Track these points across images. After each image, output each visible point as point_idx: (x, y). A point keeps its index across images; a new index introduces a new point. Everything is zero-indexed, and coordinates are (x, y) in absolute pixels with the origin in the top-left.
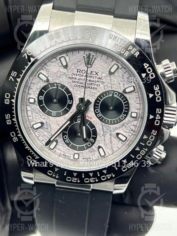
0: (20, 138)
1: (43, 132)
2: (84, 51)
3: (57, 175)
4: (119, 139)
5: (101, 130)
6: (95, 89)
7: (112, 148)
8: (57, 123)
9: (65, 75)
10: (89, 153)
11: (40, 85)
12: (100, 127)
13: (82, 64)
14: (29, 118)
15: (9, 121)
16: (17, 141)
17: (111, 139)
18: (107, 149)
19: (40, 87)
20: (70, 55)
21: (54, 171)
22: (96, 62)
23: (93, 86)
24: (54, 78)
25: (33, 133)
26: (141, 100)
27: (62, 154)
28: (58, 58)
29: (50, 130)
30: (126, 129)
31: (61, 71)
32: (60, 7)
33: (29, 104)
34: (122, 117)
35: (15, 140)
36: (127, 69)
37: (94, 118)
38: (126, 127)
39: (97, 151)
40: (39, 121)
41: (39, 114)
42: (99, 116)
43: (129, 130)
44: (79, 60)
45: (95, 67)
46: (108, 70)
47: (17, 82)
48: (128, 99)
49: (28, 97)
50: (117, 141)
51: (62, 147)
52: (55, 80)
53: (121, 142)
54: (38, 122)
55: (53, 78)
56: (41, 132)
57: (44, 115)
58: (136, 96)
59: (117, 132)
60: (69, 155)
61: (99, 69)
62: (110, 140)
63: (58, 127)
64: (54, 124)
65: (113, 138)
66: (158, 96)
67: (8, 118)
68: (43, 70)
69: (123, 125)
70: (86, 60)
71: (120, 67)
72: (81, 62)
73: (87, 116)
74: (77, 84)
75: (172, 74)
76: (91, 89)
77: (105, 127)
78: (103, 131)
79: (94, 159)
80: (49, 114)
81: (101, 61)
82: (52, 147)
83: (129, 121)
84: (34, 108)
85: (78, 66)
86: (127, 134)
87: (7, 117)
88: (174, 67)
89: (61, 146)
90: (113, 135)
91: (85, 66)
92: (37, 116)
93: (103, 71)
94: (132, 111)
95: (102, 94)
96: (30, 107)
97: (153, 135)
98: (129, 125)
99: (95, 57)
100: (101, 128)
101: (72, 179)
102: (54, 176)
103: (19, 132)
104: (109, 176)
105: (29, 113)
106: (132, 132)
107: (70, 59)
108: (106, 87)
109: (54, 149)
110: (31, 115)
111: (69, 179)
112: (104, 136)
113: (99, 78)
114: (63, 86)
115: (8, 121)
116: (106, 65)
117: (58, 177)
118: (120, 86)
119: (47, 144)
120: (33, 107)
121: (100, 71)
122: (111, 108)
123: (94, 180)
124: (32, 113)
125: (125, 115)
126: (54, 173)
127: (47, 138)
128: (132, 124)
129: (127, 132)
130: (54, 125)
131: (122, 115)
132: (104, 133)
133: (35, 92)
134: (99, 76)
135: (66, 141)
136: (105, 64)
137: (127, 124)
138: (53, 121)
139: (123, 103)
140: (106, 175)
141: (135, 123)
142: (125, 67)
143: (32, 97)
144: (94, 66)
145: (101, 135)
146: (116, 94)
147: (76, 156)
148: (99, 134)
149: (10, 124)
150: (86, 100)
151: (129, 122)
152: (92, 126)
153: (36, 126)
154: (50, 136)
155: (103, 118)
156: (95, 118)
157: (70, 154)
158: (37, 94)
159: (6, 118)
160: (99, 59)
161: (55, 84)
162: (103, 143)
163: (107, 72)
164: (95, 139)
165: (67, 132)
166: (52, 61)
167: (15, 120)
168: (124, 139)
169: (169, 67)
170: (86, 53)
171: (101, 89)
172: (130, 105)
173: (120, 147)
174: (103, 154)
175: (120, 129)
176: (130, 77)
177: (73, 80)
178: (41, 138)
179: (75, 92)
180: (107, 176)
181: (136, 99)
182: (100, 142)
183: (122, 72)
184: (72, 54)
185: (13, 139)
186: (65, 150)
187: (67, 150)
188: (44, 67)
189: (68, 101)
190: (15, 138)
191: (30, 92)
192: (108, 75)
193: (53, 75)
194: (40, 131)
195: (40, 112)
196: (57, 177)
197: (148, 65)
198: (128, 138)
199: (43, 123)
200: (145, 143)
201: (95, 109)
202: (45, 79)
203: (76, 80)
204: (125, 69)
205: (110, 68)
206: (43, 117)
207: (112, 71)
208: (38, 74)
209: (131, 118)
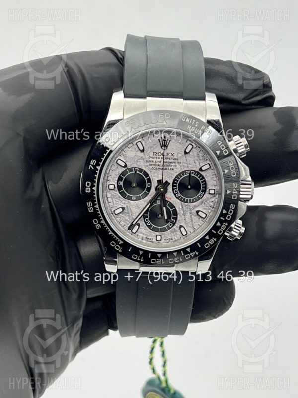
0: (103, 224)
1: (124, 217)
3: (142, 258)
4: (199, 217)
5: (180, 210)
6: (172, 170)
7: (193, 227)
8: (138, 207)
9: (142, 159)
10: (171, 234)
11: (118, 171)
12: (179, 207)
13: (158, 147)
14: (110, 204)
16: (100, 228)
17: (191, 217)
18: (188, 228)
19: (118, 173)
20: (145, 139)
21: (138, 254)
22: (172, 143)
23: (170, 167)
25: (114, 219)
26: (217, 177)
27: (145, 237)
28: (134, 143)
29: (132, 215)
30: (205, 206)
31: (138, 156)
33: (109, 191)
34: (200, 195)
35: (98, 227)
37: (173, 199)
38: (205, 204)
39: (179, 231)
40: (120, 206)
41: (119, 200)
42: (178, 196)
43: (209, 207)
44: (155, 144)
45: (171, 148)
46: (183, 151)
47: (97, 170)
48: (205, 176)
49: (108, 183)
50: (197, 219)
52: (133, 165)
53: (201, 219)
55: (131, 163)
57: (124, 200)
58: (212, 173)
59: (197, 210)
60: (152, 238)
61: (175, 150)
62: (190, 219)
64: (135, 208)
65: (193, 217)
66: (233, 171)
67: (90, 206)
68: (120, 156)
69: (202, 203)
70: (161, 143)
71: (195, 146)
72: (157, 145)
73: (166, 197)
74: (155, 167)
75: (244, 149)
76: (168, 171)
77: (185, 206)
78: (183, 210)
79: (176, 239)
80: (129, 198)
81: (176, 143)
82: (134, 231)
84: (115, 194)
85: (154, 149)
86: (207, 211)
88: (245, 142)
89: (143, 230)
90: (193, 214)
91: (161, 148)
92: (118, 202)
93: (179, 152)
94: (210, 188)
95: (179, 174)
96: (110, 193)
97: (231, 209)
98: (208, 202)
99: (170, 139)
100: (181, 208)
101: (157, 261)
102: (138, 259)
103: (102, 218)
104: (193, 254)
105: (110, 200)
106: (211, 208)
107: (145, 143)
108: (182, 167)
109: (137, 233)
110: (112, 201)
111: (153, 261)
112: (184, 216)
113: (175, 159)
114: (141, 170)
115: (90, 208)
116: (180, 146)
117: (143, 260)
118: (196, 165)
119: (129, 228)
120: (113, 193)
121: (175, 152)
122: (189, 187)
123: (178, 259)
124: (112, 199)
125: (203, 193)
127: (128, 223)
128: (211, 200)
129: (206, 209)
131: (200, 193)
132: (184, 212)
133: (114, 178)
134: (175, 157)
135: (147, 224)
137: (206, 201)
138: (133, 205)
139: (200, 181)
140: (189, 253)
141: (213, 199)
143: (112, 183)
144: (169, 148)
145: (181, 215)
146: (193, 173)
147: (159, 238)
148: (179, 214)
149: (92, 211)
150: (164, 181)
151: (208, 199)
152: (172, 206)
153: (117, 212)
154: (131, 220)
155: (182, 198)
157: (152, 236)
158: (116, 180)
159: (88, 206)
160: (174, 141)
161: (133, 169)
162: (184, 222)
163: (182, 153)
164: (176, 219)
165: (148, 215)
166: (129, 146)
167: (97, 207)
168: (204, 216)
169: (240, 143)
171: (178, 170)
172: (207, 183)
173: (200, 225)
174: (184, 233)
175: (200, 206)
176: (205, 156)
177: (150, 163)
178: (123, 224)
179: (153, 175)
180: (191, 254)
181: (212, 176)
182: (181, 222)
183: (197, 151)
184: (147, 138)
185: (96, 226)
186: (147, 233)
187: (149, 233)
188: (121, 153)
189: (147, 184)
191: (109, 178)
192: (184, 155)
193: (131, 160)
194: (121, 216)
195: (120, 197)
197: (221, 143)
198: (208, 215)
199: (124, 208)
200: (225, 218)
201: (173, 189)
202: (123, 164)
203: (153, 163)
204: (199, 147)
205: (185, 148)
206: (124, 202)
207: (187, 151)
208: (116, 160)
209: (209, 195)
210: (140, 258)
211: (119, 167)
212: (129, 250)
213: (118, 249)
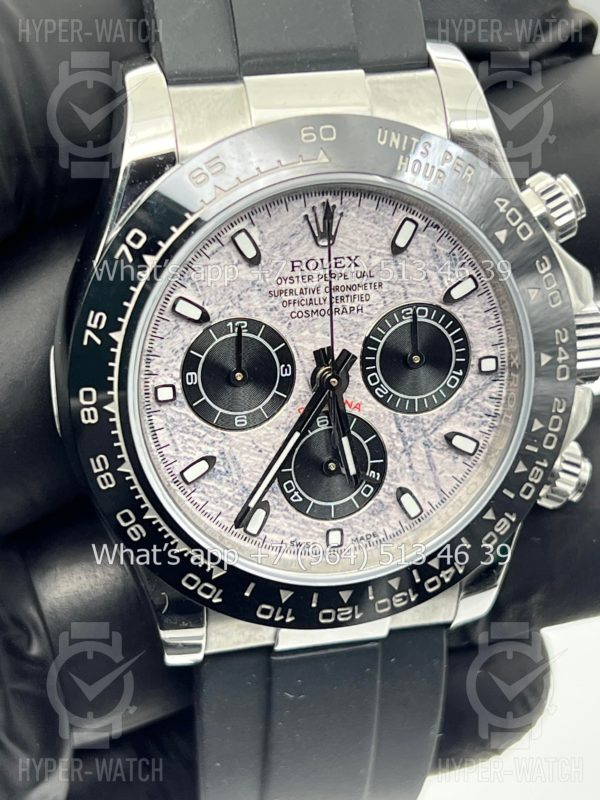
0: (154, 523)
1: (216, 489)
2: (302, 200)
3: (290, 611)
4: (453, 454)
5: (394, 437)
6: (355, 311)
7: (437, 486)
8: (257, 447)
9: (257, 288)
10: (370, 519)
11: (181, 338)
12: (390, 430)
13: (303, 242)
14: (165, 451)
15: (108, 477)
16: (144, 535)
17: (429, 457)
18: (423, 491)
19: (182, 345)
20: (261, 221)
22: (347, 224)
23: (348, 305)
24: (223, 307)
25: (184, 497)
26: (500, 316)
28: (225, 239)
29: (239, 476)
30: (470, 414)
31: (241, 280)
32: (186, 75)
33: (157, 408)
34: (453, 382)
35: (137, 533)
36: (441, 227)
37: (369, 405)
38: (469, 408)
39: (396, 507)
40: (200, 455)
41: (194, 434)
42: (381, 393)
43: (481, 417)
44: (293, 232)
45: (347, 241)
46: (386, 242)
47: (115, 344)
48: (461, 320)
49: (152, 384)
50: (450, 460)
51: (284, 522)
52: (227, 312)
53: (460, 459)
54: (196, 459)
55: (220, 305)
56: (212, 490)
57: (209, 432)
58: (484, 304)
59: (446, 430)
60: (311, 541)
61: (359, 247)
62: (426, 461)
63: (261, 460)
64: (248, 452)
65: (434, 453)
66: (552, 290)
67: (101, 469)
68: (183, 289)
69: (459, 405)
70: (314, 225)
71: (422, 224)
72: (301, 236)
73: (347, 402)
74: (300, 308)
76: (345, 315)
77: (407, 424)
78: (403, 438)
79: (389, 532)
80: (226, 424)
81: (361, 220)
82: (253, 527)
83: (475, 387)
84: (177, 418)
85: (291, 250)
86: (477, 430)
87: (97, 468)
88: (572, 192)
89: (282, 519)
90: (435, 444)
91: (314, 245)
92: (190, 440)
93: (373, 249)
94: (481, 355)
95: (381, 323)
96: (161, 416)
97: (557, 413)
98: (477, 400)
99: (340, 212)
100: (395, 430)
101: (337, 613)
102: (277, 619)
103: (148, 505)
104: (448, 575)
105: (163, 436)
106: (490, 419)
107: (262, 232)
108: (389, 299)
109: (262, 533)
110: (169, 442)
111: (326, 616)
112: (408, 454)
114: (254, 325)
115: (104, 476)
116: (377, 230)
117: (293, 618)
118: (431, 287)
119: (239, 523)
120: (172, 415)
121: (361, 251)
122: (416, 359)
123: (404, 598)
124: (171, 435)
125: (461, 373)
126: (279, 610)
127: (231, 504)
128: (486, 394)
129: (474, 424)
130: (247, 455)
131: (453, 374)
132: (405, 443)
133: (171, 365)
135: (292, 498)
136: (376, 226)
137: (472, 399)
138: (243, 445)
139: (449, 336)
140: (438, 573)
141: (494, 388)
142: (437, 223)
143: (163, 383)
144: (341, 239)
145: (398, 453)
146: (422, 313)
147: (335, 538)
148: (391, 451)
149: (112, 486)
150: (336, 354)
152: (365, 428)
153: (190, 475)
154: (240, 494)
155: (395, 398)
156: (370, 402)
157: (311, 536)
158: (177, 370)
159: (96, 471)
160: (353, 214)
161: (230, 324)
162: (408, 474)
163: (383, 251)
164: (382, 469)
165: (292, 470)
166: (208, 252)
167: (126, 468)
168: (469, 447)
169: (560, 195)
170: (310, 205)
171: (376, 307)
172: (471, 339)
173: (460, 476)
174: (413, 510)
175: (454, 419)
176: (456, 251)
177: (284, 298)
178: (212, 509)
179: (294, 335)
180: (441, 576)
181: (484, 316)
182: (399, 476)
183: (429, 239)
184: (267, 216)
185: (129, 532)
186: (295, 527)
187: (302, 526)
188: (186, 276)
189: (280, 368)
190: (133, 528)
191: (153, 367)
192: (390, 257)
193: (219, 296)
194: (206, 485)
195: (195, 425)
196: (289, 620)
197: (507, 202)
198: (481, 442)
199: (214, 458)
200: (539, 444)
201: (365, 374)
202: (196, 314)
203: (292, 298)
204: (437, 227)
205: (392, 234)
206: (209, 438)
207: (401, 242)
208: (170, 304)
209: (480, 377)
210: (284, 613)
211: (183, 324)
212: (247, 594)
213: (208, 597)
